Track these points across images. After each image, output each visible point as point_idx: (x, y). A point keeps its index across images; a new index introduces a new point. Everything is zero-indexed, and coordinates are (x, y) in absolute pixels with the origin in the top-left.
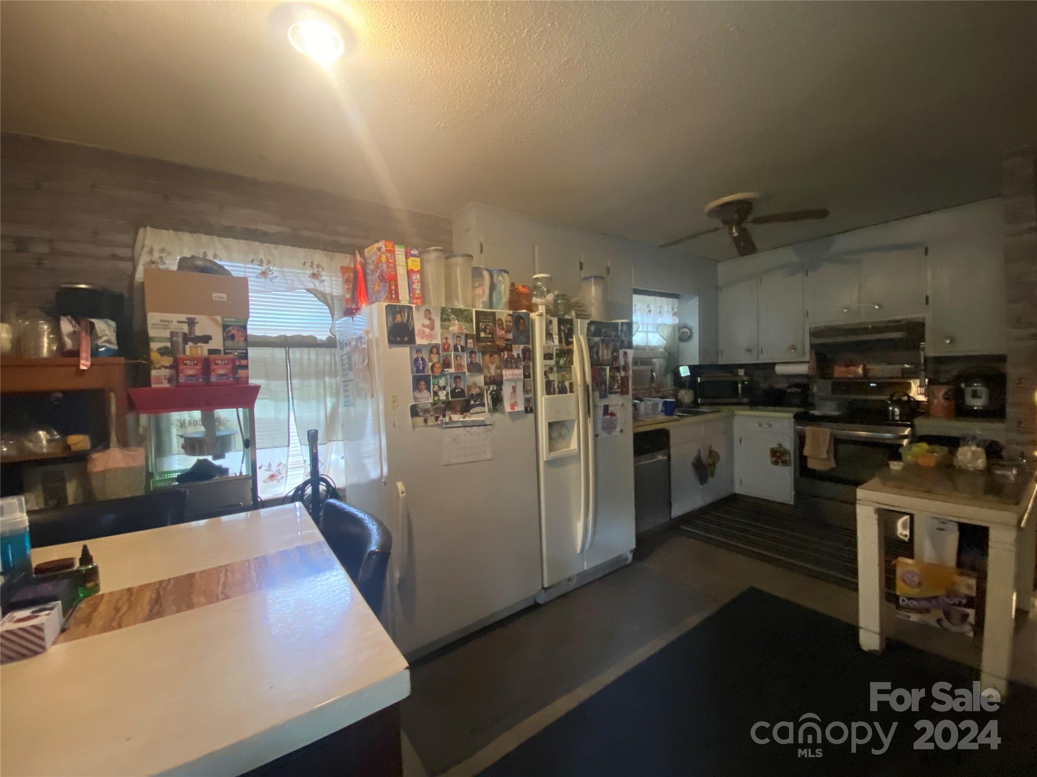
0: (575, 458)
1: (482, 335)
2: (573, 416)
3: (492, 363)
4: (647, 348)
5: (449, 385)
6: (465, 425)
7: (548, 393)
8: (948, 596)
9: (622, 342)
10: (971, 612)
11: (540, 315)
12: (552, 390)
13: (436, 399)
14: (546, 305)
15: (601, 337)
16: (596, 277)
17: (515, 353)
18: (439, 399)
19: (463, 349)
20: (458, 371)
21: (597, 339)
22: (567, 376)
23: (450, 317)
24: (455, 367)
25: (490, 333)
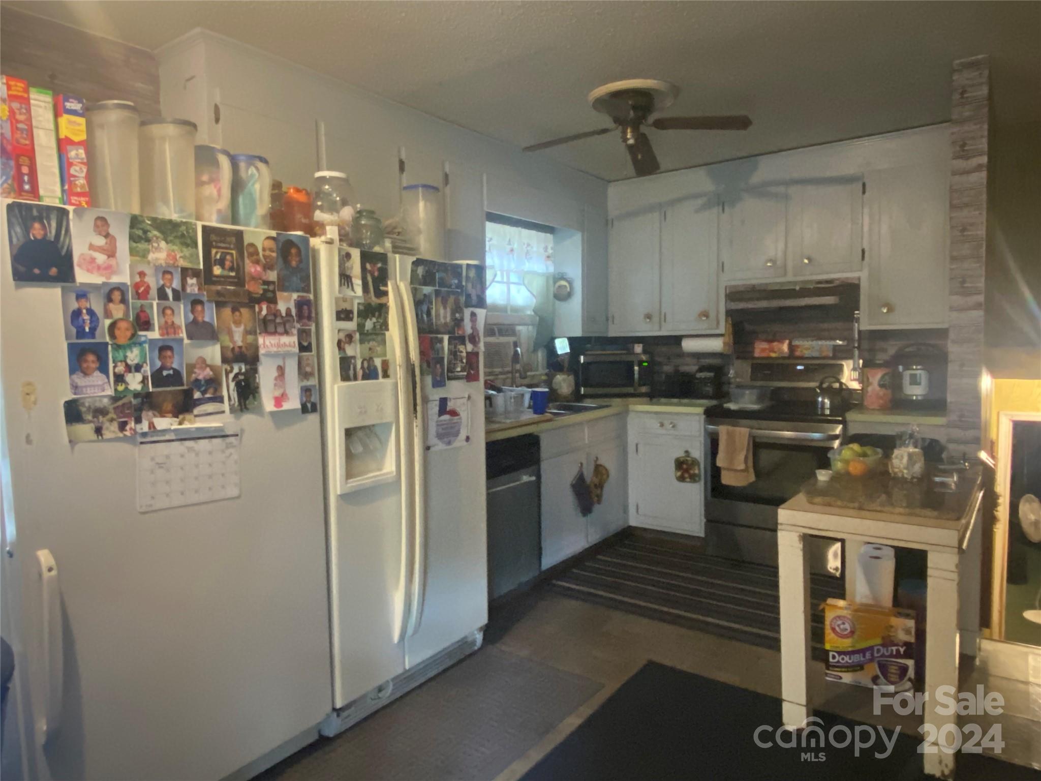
0: (390, 486)
1: (217, 270)
2: (389, 417)
3: (237, 323)
4: (509, 309)
5: (148, 362)
6: (183, 437)
7: (345, 377)
8: (884, 645)
9: (468, 296)
10: (910, 663)
11: (327, 243)
12: (351, 372)
13: (121, 388)
14: (339, 226)
15: (434, 285)
16: (425, 186)
17: (282, 307)
18: (126, 388)
19: (177, 296)
20: (166, 337)
21: (427, 290)
22: (379, 349)
23: (150, 235)
24: (160, 328)
25: (231, 269)
